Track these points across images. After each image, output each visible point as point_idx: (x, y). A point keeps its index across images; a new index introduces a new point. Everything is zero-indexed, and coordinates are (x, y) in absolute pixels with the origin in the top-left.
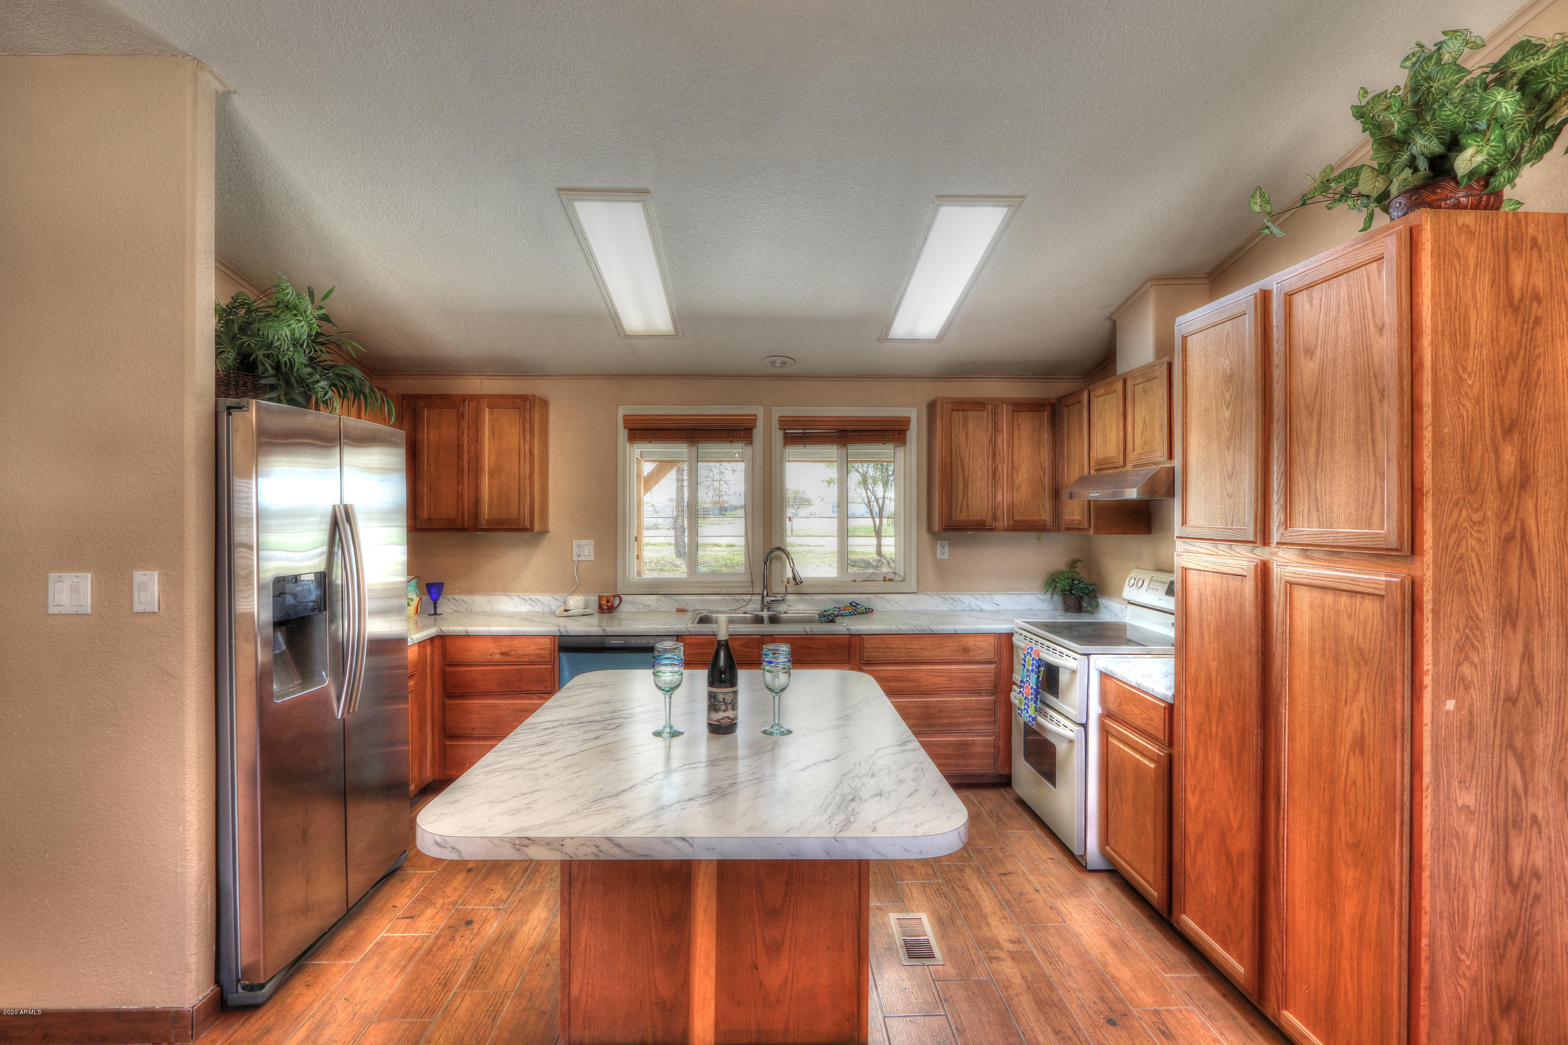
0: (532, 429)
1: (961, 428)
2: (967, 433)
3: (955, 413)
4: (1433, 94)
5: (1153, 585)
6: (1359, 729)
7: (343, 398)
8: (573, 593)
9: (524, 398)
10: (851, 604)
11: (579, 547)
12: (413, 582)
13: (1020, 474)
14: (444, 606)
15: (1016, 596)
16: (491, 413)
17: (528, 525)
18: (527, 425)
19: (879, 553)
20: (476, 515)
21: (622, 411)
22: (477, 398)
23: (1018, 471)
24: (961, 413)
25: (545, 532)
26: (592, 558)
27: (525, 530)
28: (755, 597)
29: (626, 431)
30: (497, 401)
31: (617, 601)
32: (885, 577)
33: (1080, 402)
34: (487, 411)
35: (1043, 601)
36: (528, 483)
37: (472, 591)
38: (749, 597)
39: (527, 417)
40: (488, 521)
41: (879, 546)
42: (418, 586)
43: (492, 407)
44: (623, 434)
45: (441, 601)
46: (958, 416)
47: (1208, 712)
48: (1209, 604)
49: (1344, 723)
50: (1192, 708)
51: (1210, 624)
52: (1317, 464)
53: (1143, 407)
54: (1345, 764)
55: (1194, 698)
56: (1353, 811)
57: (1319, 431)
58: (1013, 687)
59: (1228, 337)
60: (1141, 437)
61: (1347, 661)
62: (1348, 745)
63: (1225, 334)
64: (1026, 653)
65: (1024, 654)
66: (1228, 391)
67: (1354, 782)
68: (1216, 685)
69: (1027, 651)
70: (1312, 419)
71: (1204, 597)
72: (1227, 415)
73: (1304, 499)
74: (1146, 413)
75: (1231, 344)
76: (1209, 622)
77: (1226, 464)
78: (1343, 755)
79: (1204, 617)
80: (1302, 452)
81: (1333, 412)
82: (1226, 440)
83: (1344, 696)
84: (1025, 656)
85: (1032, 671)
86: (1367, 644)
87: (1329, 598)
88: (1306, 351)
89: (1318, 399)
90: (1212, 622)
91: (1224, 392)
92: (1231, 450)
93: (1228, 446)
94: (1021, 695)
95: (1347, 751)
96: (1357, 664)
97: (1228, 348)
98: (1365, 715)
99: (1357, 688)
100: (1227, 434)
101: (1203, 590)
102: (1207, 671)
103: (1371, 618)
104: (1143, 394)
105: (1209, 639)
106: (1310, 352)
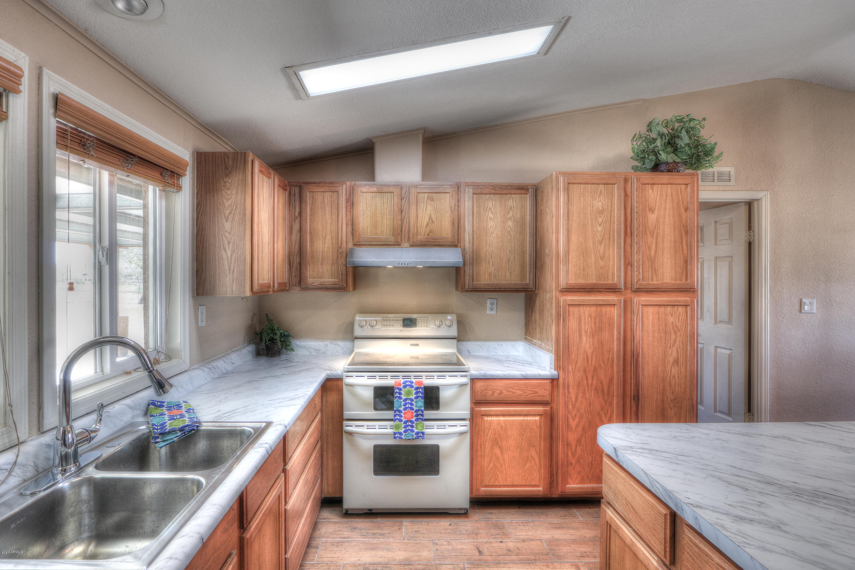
5: (385, 323)
6: (676, 356)
47: (586, 374)
48: (587, 321)
49: (669, 356)
50: (573, 376)
51: (587, 331)
52: (656, 256)
53: (429, 208)
54: (670, 371)
55: (575, 371)
56: (674, 387)
57: (656, 243)
58: (345, 423)
59: (601, 192)
60: (426, 227)
61: (670, 332)
62: (671, 363)
63: (599, 190)
64: (401, 387)
65: (398, 388)
66: (601, 217)
67: (674, 377)
68: (592, 359)
69: (403, 385)
70: (653, 238)
71: (583, 318)
72: (600, 229)
73: (649, 270)
74: (432, 212)
75: (603, 196)
76: (586, 330)
77: (599, 252)
78: (669, 368)
79: (583, 328)
80: (648, 251)
81: (663, 237)
82: (599, 241)
83: (669, 346)
84: (400, 390)
85: (417, 398)
86: (680, 324)
87: (662, 309)
88: (650, 210)
89: (656, 230)
90: (589, 330)
91: (598, 218)
92: (603, 244)
93: (600, 243)
94: (397, 421)
95: (671, 366)
96: (675, 332)
97: (601, 197)
98: (679, 350)
99: (675, 341)
100: (600, 238)
101: (582, 314)
102: (585, 354)
103: (681, 314)
104: (429, 201)
105: (587, 338)
106: (652, 210)
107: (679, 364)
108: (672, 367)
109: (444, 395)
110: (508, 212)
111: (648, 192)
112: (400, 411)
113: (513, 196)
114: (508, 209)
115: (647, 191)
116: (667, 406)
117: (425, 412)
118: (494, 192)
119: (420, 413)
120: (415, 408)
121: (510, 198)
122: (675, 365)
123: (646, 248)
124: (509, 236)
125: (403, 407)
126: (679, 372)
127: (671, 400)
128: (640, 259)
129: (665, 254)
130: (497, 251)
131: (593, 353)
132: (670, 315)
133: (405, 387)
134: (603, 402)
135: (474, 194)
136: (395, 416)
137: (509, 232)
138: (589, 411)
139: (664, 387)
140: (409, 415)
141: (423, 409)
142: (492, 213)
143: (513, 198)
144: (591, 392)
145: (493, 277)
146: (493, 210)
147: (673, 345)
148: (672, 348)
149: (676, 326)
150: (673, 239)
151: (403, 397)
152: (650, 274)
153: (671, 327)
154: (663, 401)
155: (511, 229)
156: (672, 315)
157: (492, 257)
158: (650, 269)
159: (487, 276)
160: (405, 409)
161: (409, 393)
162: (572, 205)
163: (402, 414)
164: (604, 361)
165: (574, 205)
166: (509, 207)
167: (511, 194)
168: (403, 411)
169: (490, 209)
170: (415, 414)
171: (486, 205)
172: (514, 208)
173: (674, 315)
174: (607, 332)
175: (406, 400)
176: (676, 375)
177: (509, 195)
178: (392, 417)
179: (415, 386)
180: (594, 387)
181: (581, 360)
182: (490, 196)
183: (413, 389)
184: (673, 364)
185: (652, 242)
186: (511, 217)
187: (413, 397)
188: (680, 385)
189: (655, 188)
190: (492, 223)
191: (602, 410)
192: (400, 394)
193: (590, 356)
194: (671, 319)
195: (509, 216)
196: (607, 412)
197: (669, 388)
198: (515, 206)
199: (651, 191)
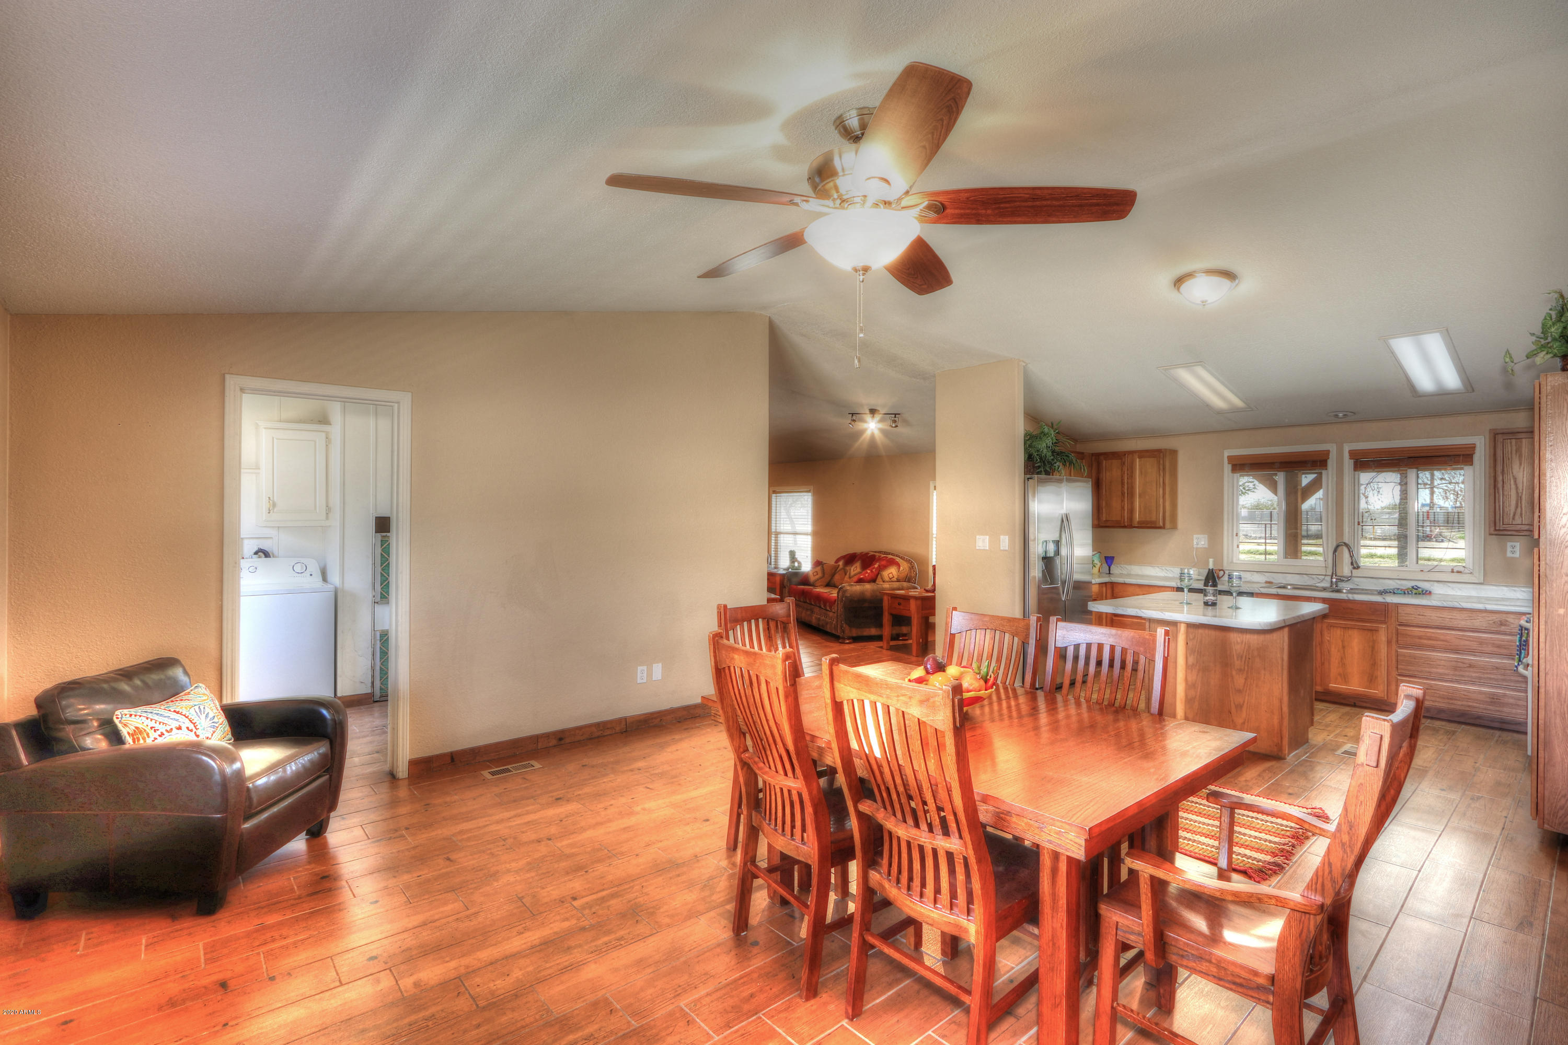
0: (1164, 469)
7: (1064, 465)
8: (1194, 567)
9: (1159, 451)
10: (1413, 587)
11: (1197, 539)
12: (1097, 555)
14: (1114, 569)
16: (1139, 461)
17: (1161, 524)
18: (1161, 467)
20: (1131, 518)
21: (1227, 453)
22: (1132, 453)
25: (1174, 527)
26: (1206, 546)
27: (1160, 528)
28: (1327, 577)
29: (1230, 466)
30: (1144, 454)
31: (1221, 573)
32: (1453, 569)
34: (1138, 460)
36: (1161, 500)
37: (1131, 563)
38: (1323, 577)
39: (1161, 462)
40: (1139, 522)
42: (1100, 557)
43: (1140, 457)
44: (1227, 468)
45: (1113, 567)
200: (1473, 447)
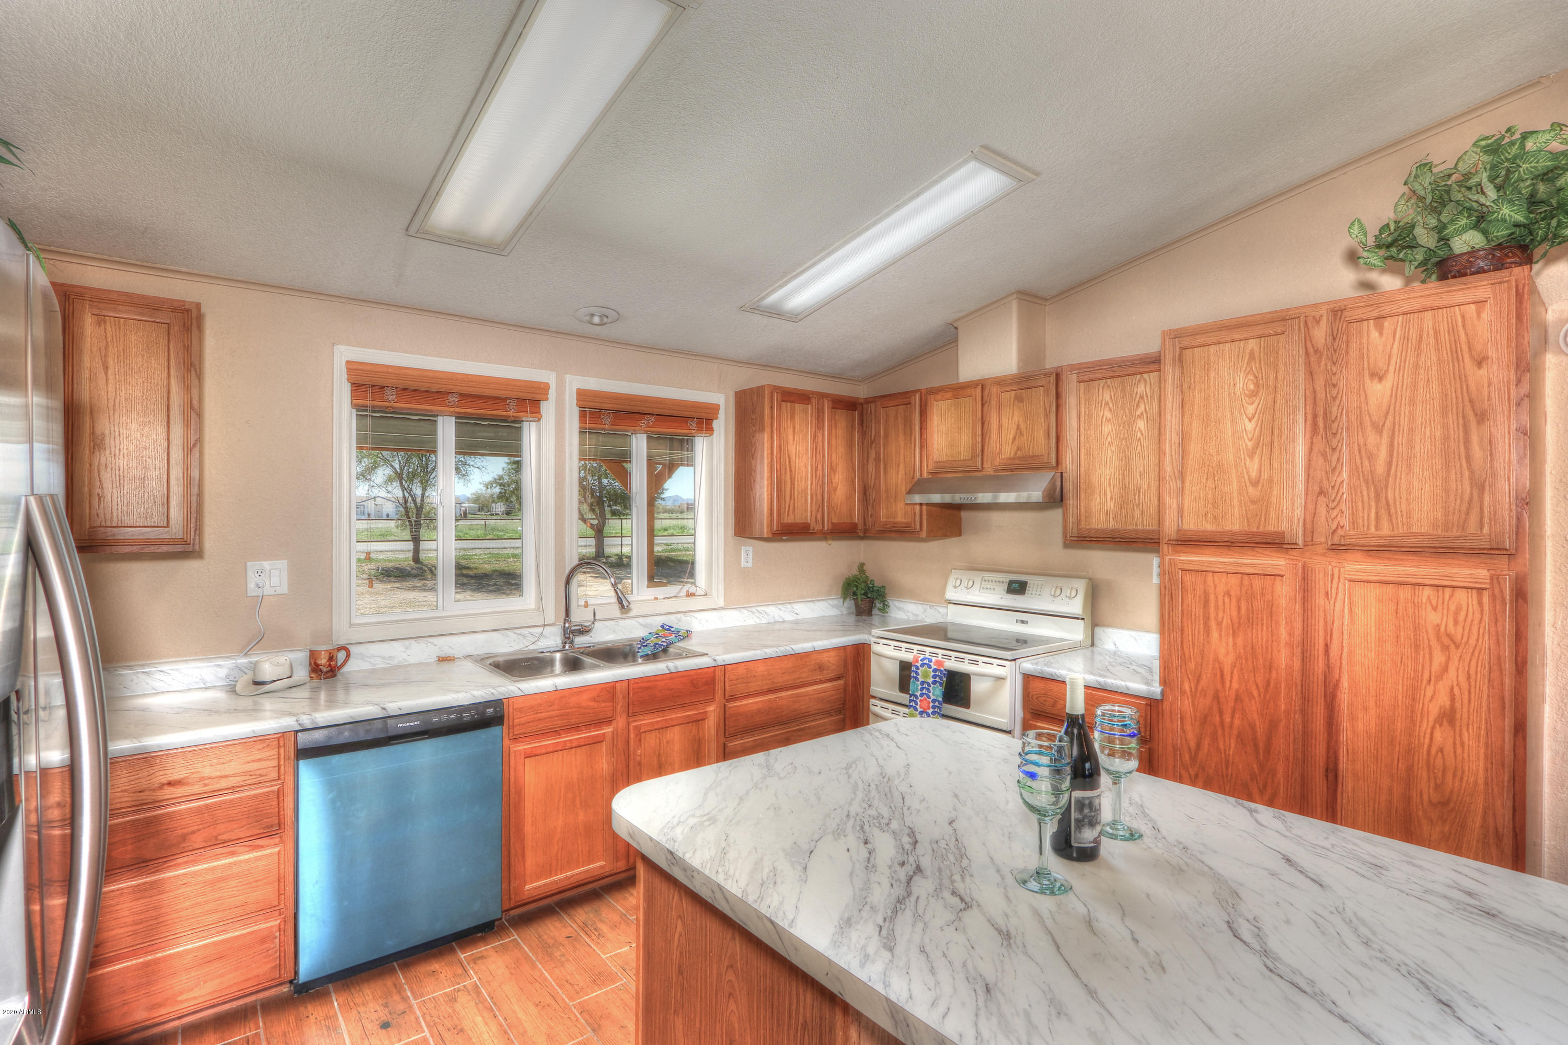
1: (789, 421)
2: (794, 428)
3: (784, 404)
4: (1520, 173)
5: (985, 585)
6: (1448, 703)
8: (259, 649)
10: (662, 627)
11: (260, 573)
13: (837, 475)
15: (812, 603)
19: (416, 559)
23: (835, 472)
24: (789, 404)
26: (284, 589)
28: (548, 630)
31: (341, 656)
33: (910, 404)
35: (833, 606)
38: (540, 630)
41: (416, 551)
44: (344, 390)
46: (787, 406)
47: (1219, 703)
48: (1220, 603)
49: (1427, 699)
50: (1193, 702)
51: (1222, 622)
52: (1389, 474)
53: (1016, 414)
54: (1428, 736)
55: (1196, 692)
56: (1440, 775)
57: (1391, 446)
58: (872, 701)
59: (1252, 354)
60: (1013, 443)
61: (1430, 647)
62: (1431, 719)
63: (1248, 351)
64: (918, 664)
65: (915, 666)
66: (1252, 404)
67: (1441, 750)
68: (1232, 677)
69: (920, 662)
70: (1381, 436)
71: (1212, 597)
72: (1250, 426)
73: (1369, 506)
74: (1021, 419)
75: (1257, 361)
76: (1220, 619)
77: (1248, 472)
78: (1425, 727)
79: (1212, 615)
80: (1366, 463)
81: (1411, 430)
82: (1247, 450)
83: (1426, 676)
84: (917, 668)
85: (934, 683)
86: (1460, 629)
87: (1405, 593)
88: (1373, 375)
89: (1390, 417)
90: (1225, 619)
91: (1245, 404)
92: (1256, 459)
93: (1251, 455)
94: (912, 709)
95: (1431, 724)
96: (1445, 648)
97: (1253, 364)
98: (1456, 690)
99: (1445, 669)
100: (1250, 444)
101: (1211, 590)
102: (1217, 666)
103: (1465, 608)
104: (1016, 402)
105: (1220, 636)
106: (1378, 376)
107: (1458, 725)
108: (1433, 728)
109: (977, 688)
110: (1137, 405)
111: (1368, 336)
112: (916, 696)
113: (1146, 376)
114: (1137, 400)
115: (1365, 334)
116: (1420, 813)
117: (945, 705)
118: (1111, 374)
119: (937, 704)
120: (932, 697)
121: (1139, 381)
122: (1445, 722)
123: (1361, 458)
124: (1139, 447)
125: (920, 692)
126: (1458, 742)
127: (1430, 801)
128: (1342, 482)
129: (1416, 470)
130: (1119, 475)
131: (1234, 666)
132: (1429, 607)
133: (922, 665)
134: (1255, 766)
135: (1080, 382)
136: (911, 701)
137: (1139, 439)
138: (1225, 774)
139: (1410, 769)
140: (925, 704)
141: (940, 699)
142: (1111, 410)
143: (1145, 380)
144: (1230, 740)
145: (1111, 519)
146: (1111, 405)
147: (1439, 677)
148: (1436, 683)
149: (1448, 635)
150: (1438, 434)
151: (921, 680)
152: (1373, 515)
153: (1432, 636)
154: (1407, 799)
155: (1142, 434)
156: (1435, 609)
157: (1110, 485)
158: (1373, 504)
159: (1102, 517)
160: (922, 695)
161: (926, 675)
162: (1192, 386)
163: (918, 701)
164: (1257, 685)
165: (1195, 387)
166: (1138, 397)
167: (1141, 373)
168: (920, 698)
169: (1107, 404)
170: (931, 704)
171: (1100, 398)
172: (1147, 397)
173: (1440, 607)
174: (1265, 629)
175: (923, 683)
176: (1448, 748)
177: (1139, 376)
178: (907, 703)
179: (934, 667)
180: (1235, 732)
181: (1209, 675)
182: (1106, 382)
183: (931, 670)
184: (1439, 720)
185: (1378, 446)
186: (1142, 414)
187: (930, 680)
188: (1459, 774)
189: (1386, 324)
190: (1110, 427)
191: (1252, 780)
192: (917, 673)
193: (1227, 670)
194: (1433, 618)
195: (1138, 412)
196: (1265, 787)
197: (1425, 774)
198: (1149, 394)
199: (1375, 334)
200: (715, 409)
